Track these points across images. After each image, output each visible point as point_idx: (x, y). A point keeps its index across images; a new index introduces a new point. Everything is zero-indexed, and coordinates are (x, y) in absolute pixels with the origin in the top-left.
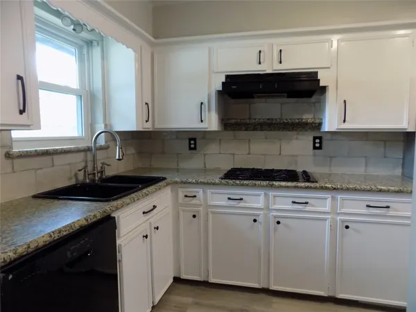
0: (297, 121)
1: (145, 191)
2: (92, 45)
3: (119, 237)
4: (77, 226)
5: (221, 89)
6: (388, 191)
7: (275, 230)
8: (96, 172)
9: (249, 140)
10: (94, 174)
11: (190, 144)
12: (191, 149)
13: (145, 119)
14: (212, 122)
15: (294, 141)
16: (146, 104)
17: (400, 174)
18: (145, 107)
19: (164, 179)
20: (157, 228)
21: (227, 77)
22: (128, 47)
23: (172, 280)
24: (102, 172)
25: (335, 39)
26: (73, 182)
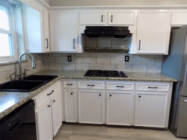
0: (118, 49)
1: (48, 84)
2: (15, 7)
3: (36, 109)
4: (14, 108)
5: (84, 33)
6: (157, 81)
7: (109, 99)
8: (21, 74)
9: (96, 57)
10: (21, 75)
11: (68, 59)
12: (68, 61)
13: (46, 46)
14: (79, 49)
15: (117, 58)
16: (46, 39)
17: (160, 72)
18: (46, 41)
19: (57, 76)
20: (54, 101)
21: (87, 27)
22: (36, 10)
23: (62, 123)
24: (24, 74)
25: (136, 11)
26: (9, 80)
